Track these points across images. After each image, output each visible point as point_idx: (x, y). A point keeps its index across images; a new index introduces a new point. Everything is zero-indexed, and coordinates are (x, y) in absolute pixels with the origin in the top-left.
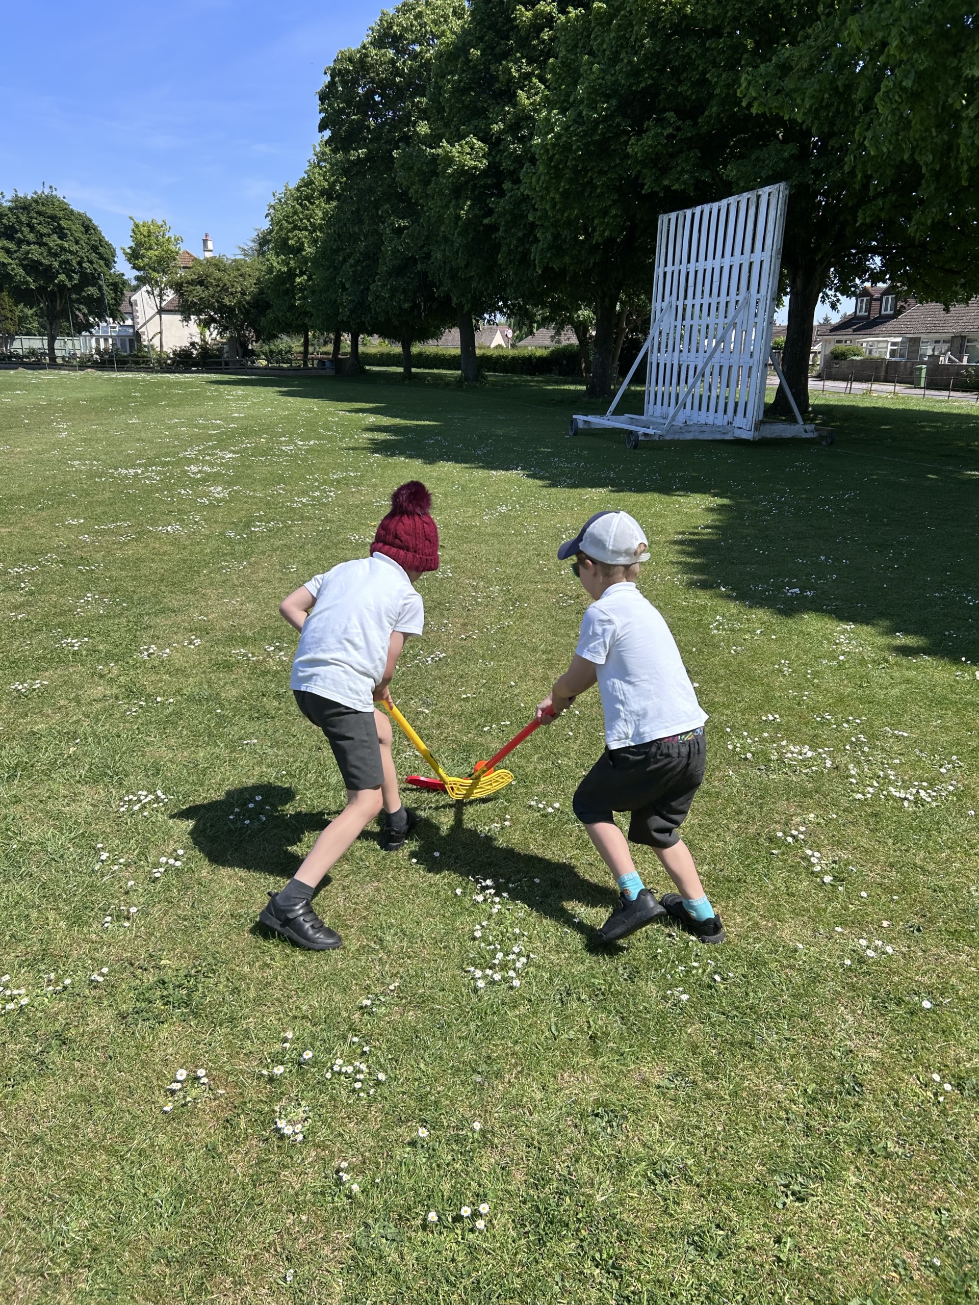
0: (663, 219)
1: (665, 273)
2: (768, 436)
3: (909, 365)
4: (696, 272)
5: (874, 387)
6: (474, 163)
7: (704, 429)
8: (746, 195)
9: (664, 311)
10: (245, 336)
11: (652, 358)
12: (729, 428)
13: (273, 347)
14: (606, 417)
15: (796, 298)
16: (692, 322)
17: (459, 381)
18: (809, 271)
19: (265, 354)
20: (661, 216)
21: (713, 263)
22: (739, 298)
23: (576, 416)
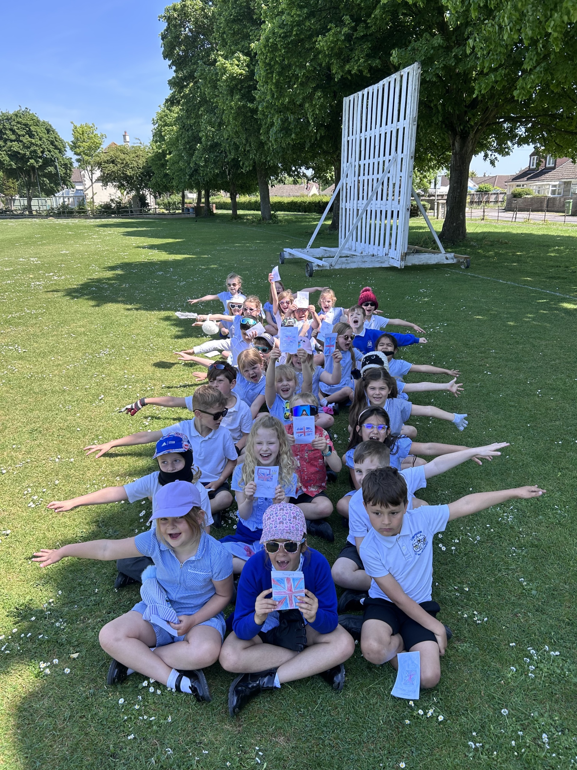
0: (346, 101)
1: (348, 141)
3: (562, 199)
4: (366, 139)
5: (531, 217)
6: (240, 71)
7: (365, 259)
8: (394, 76)
9: (348, 170)
10: (143, 194)
11: (342, 205)
12: (386, 258)
13: (170, 200)
14: (305, 250)
15: (455, 157)
16: (364, 178)
17: (260, 220)
18: (464, 137)
19: (165, 205)
20: (344, 98)
21: (375, 132)
22: (391, 157)
23: (284, 249)
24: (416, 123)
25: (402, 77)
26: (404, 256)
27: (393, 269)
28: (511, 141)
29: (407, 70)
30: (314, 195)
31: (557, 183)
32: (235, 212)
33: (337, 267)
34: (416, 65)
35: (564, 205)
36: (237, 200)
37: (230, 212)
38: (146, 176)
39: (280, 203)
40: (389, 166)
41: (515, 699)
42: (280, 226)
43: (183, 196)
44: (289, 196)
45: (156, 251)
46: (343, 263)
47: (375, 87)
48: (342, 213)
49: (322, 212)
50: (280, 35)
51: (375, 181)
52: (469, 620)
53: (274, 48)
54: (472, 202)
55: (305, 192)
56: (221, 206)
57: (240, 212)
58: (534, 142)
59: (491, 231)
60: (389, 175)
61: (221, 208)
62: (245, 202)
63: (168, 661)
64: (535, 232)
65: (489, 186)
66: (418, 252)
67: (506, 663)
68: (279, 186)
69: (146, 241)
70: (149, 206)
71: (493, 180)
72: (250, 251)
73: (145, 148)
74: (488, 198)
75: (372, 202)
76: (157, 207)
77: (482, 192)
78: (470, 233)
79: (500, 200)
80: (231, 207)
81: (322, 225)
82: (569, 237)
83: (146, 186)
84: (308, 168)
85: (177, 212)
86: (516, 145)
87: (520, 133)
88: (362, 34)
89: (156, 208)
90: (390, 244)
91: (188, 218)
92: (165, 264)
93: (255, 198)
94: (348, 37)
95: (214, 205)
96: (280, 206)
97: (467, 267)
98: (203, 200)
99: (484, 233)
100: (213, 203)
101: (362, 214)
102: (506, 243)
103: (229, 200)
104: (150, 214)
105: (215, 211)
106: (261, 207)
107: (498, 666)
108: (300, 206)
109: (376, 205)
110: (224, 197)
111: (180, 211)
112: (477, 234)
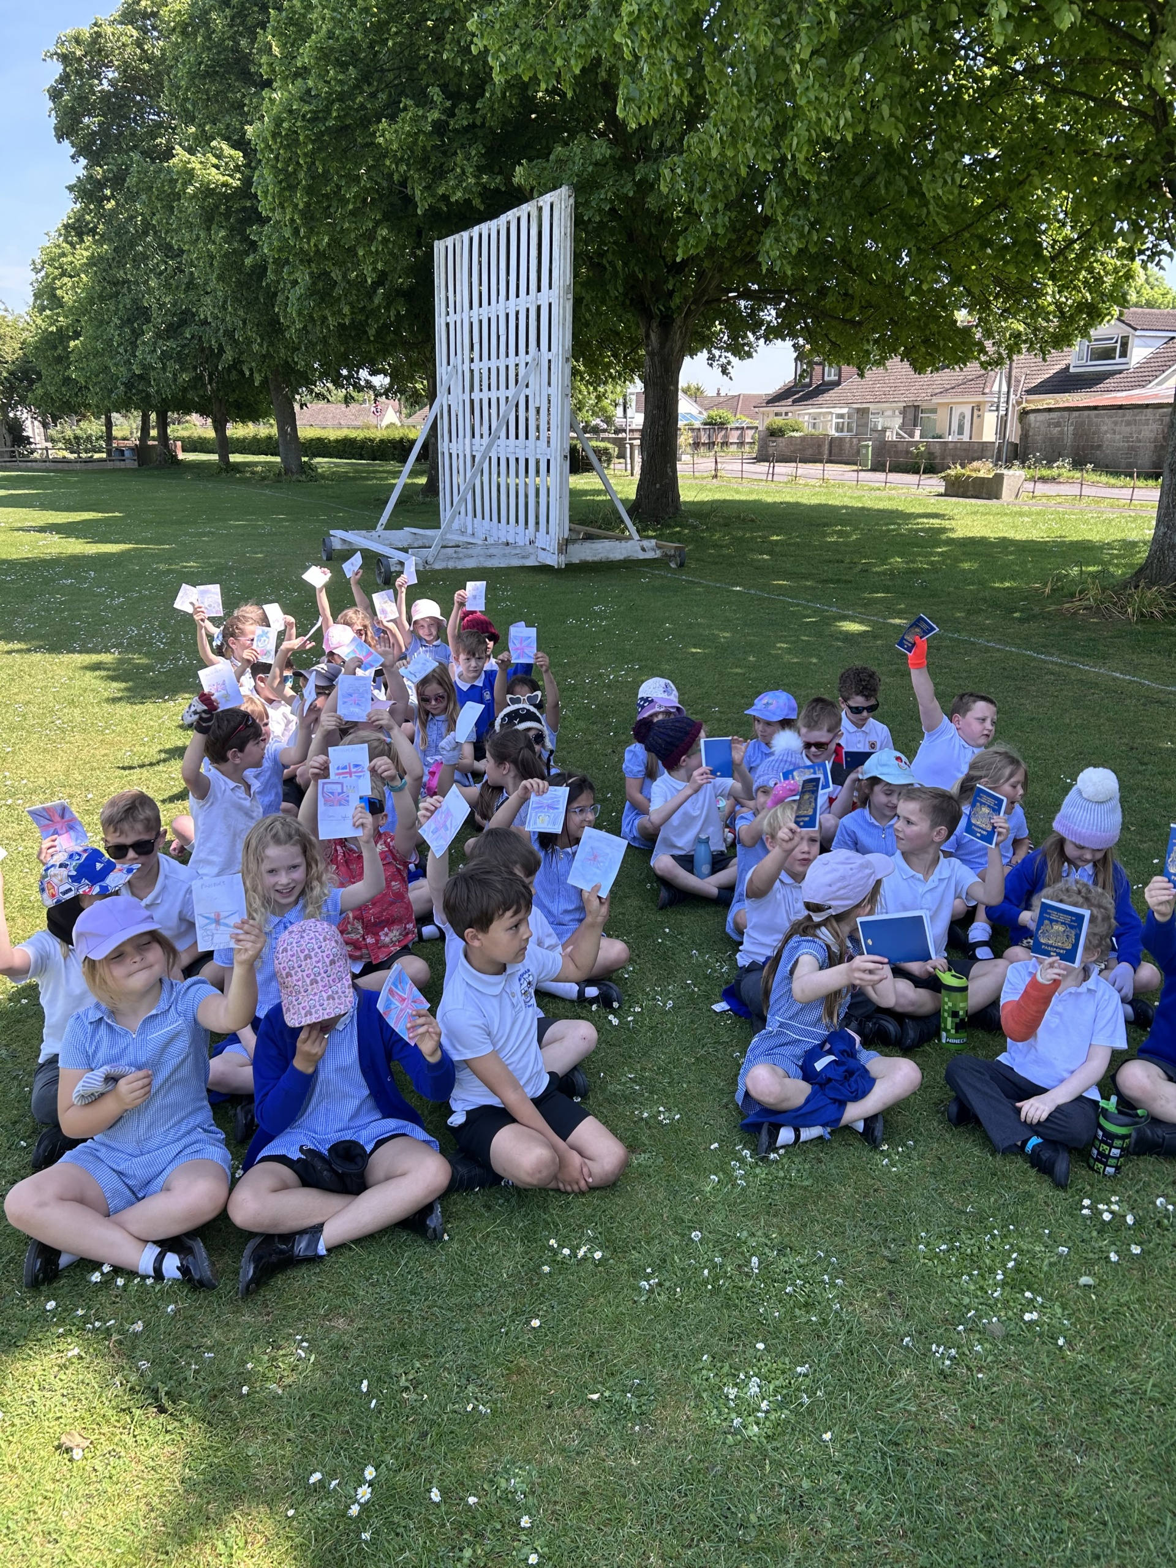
0: (439, 246)
1: (448, 325)
2: (590, 559)
3: (855, 441)
4: (481, 321)
5: (800, 471)
6: (222, 179)
7: (492, 551)
8: (526, 208)
9: (450, 379)
10: (16, 418)
11: (443, 446)
12: (530, 549)
13: (78, 432)
14: (373, 533)
15: (652, 360)
16: (481, 395)
17: (279, 474)
18: (666, 323)
19: (67, 441)
20: (436, 243)
21: (498, 309)
22: (529, 358)
23: (332, 532)
24: (570, 296)
25: (540, 209)
26: (564, 545)
27: (545, 569)
28: (754, 333)
29: (548, 198)
30: (391, 425)
31: (845, 411)
32: (224, 458)
33: (438, 566)
34: (564, 190)
35: (858, 452)
36: (228, 433)
37: (215, 457)
38: (21, 381)
39: (320, 440)
40: (527, 375)
41: (716, 1218)
42: (322, 486)
43: (109, 425)
44: (340, 426)
45: (56, 537)
46: (449, 558)
47: (493, 224)
48: (443, 463)
49: (404, 460)
50: (304, 116)
51: (502, 401)
52: (652, 1121)
53: (292, 140)
54: (696, 445)
55: (372, 420)
56: (193, 445)
57: (235, 458)
58: (793, 335)
59: (728, 498)
60: (528, 391)
61: (194, 450)
62: (245, 439)
63: (134, 1229)
64: (804, 500)
65: (725, 413)
66: (589, 537)
67: (702, 1172)
68: (316, 407)
69: (29, 517)
70: (30, 443)
71: (733, 402)
72: (261, 535)
73: (16, 321)
74: (726, 436)
75: (498, 442)
76: (50, 445)
77: (715, 425)
78: (686, 503)
79: (748, 440)
80: (216, 447)
81: (406, 485)
82: (863, 509)
83: (23, 401)
84: (373, 373)
85: (97, 456)
86: (762, 340)
87: (769, 318)
88: (465, 123)
89: (47, 449)
90: (537, 523)
91: (120, 470)
92: (76, 563)
93: (266, 429)
94: (440, 128)
95: (179, 443)
96: (320, 447)
97: (681, 565)
98: (154, 433)
99: (713, 502)
100: (176, 439)
101: (482, 463)
102: (752, 521)
103: (211, 434)
104: (36, 461)
105: (181, 456)
106: (281, 449)
107: (692, 1177)
108: (362, 448)
109: (508, 447)
110: (199, 426)
111: (104, 455)
112: (702, 503)
